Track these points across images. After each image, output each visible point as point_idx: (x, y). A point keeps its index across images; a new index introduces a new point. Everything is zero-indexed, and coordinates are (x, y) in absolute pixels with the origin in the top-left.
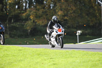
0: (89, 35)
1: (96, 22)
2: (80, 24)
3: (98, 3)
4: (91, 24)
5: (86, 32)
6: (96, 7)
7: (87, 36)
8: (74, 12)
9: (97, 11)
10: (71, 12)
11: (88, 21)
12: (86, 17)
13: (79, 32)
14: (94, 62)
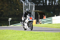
0: (16, 21)
1: (20, 13)
2: (11, 14)
3: (21, 2)
4: (17, 14)
5: (14, 19)
6: (20, 4)
7: (15, 21)
8: (7, 7)
9: (20, 7)
10: (5, 7)
11: (15, 12)
12: (14, 10)
13: (10, 19)
14: (19, 37)
